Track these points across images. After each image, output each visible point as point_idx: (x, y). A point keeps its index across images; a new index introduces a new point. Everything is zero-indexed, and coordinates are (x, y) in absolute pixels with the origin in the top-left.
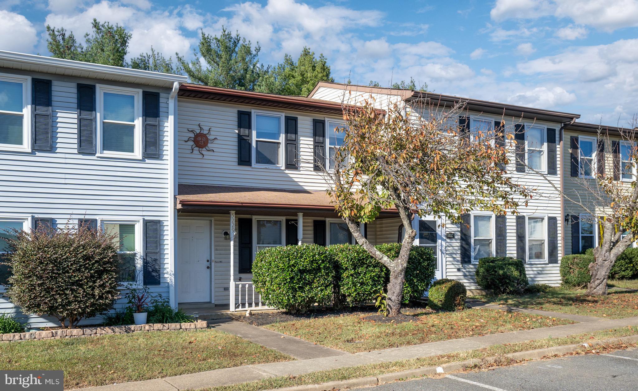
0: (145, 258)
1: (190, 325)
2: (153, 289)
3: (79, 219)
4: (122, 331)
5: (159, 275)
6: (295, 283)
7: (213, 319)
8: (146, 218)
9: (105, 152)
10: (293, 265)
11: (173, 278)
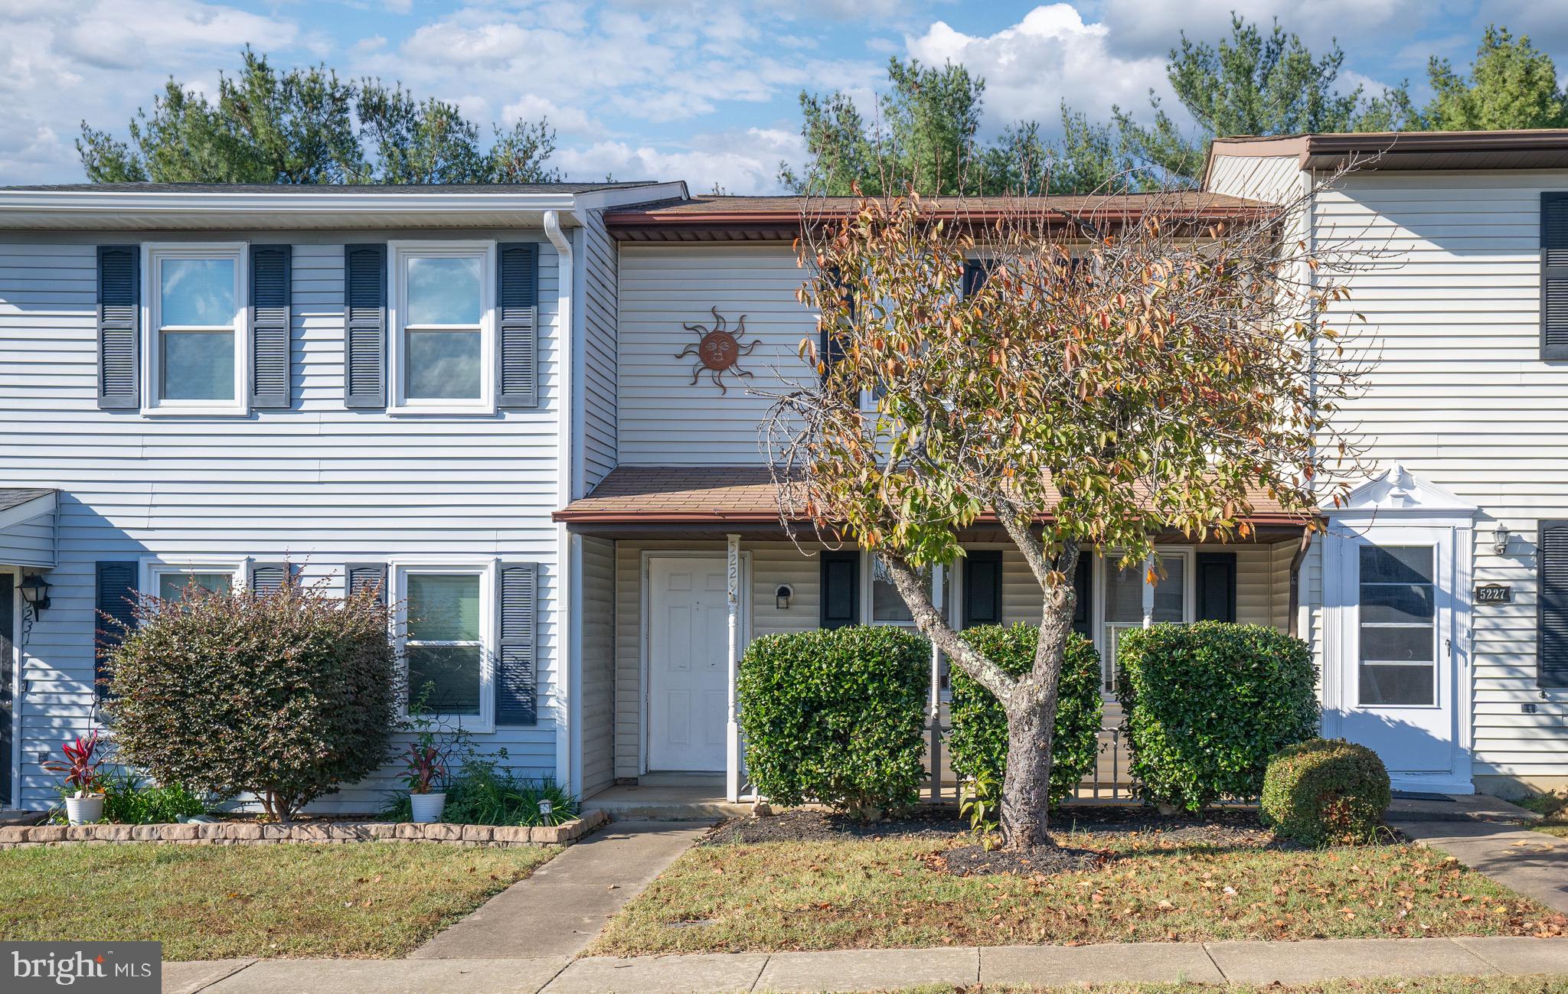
0: (498, 657)
1: (516, 833)
2: (515, 735)
3: (347, 565)
4: (348, 836)
5: (534, 701)
6: (788, 736)
7: (676, 820)
8: (505, 559)
9: (409, 401)
10: (779, 686)
11: (564, 710)
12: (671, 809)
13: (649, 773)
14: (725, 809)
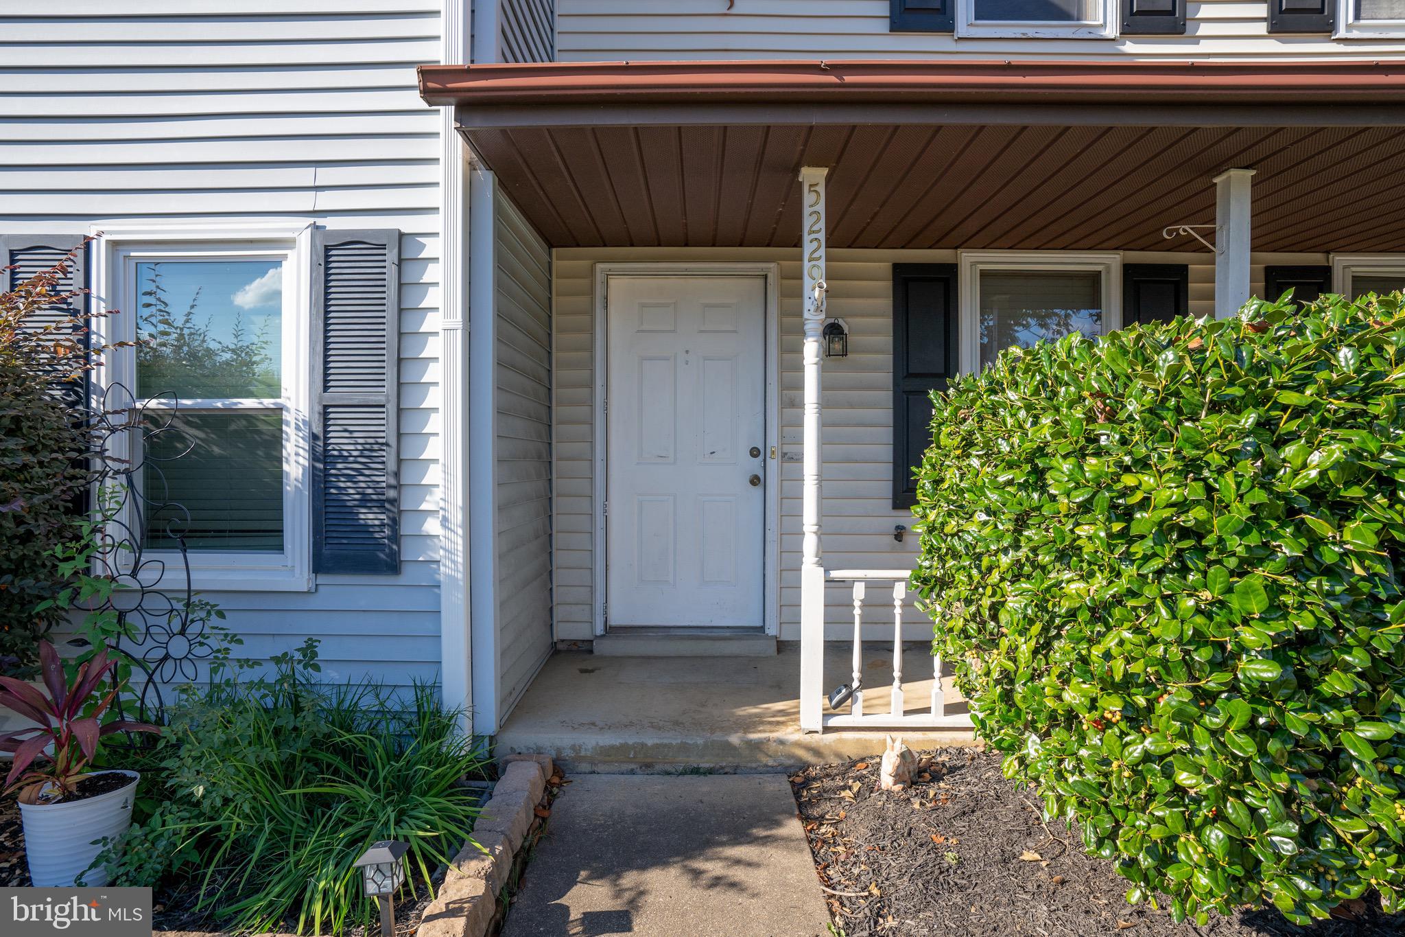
0: (318, 430)
3: (4, 240)
5: (395, 523)
8: (332, 223)
11: (458, 543)
12: (684, 748)
13: (612, 631)
14: (798, 744)
